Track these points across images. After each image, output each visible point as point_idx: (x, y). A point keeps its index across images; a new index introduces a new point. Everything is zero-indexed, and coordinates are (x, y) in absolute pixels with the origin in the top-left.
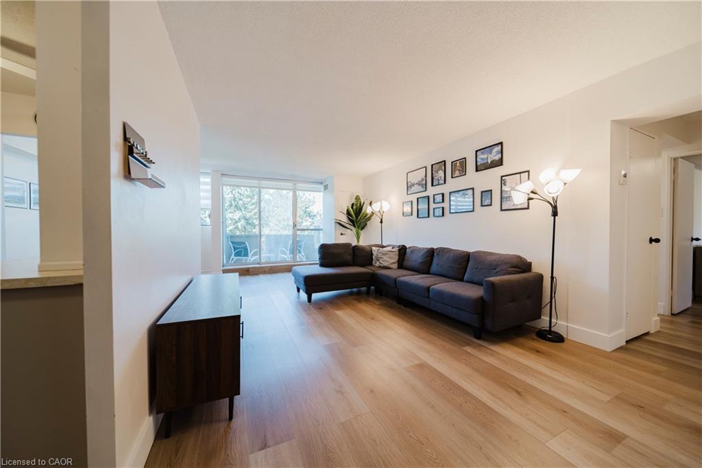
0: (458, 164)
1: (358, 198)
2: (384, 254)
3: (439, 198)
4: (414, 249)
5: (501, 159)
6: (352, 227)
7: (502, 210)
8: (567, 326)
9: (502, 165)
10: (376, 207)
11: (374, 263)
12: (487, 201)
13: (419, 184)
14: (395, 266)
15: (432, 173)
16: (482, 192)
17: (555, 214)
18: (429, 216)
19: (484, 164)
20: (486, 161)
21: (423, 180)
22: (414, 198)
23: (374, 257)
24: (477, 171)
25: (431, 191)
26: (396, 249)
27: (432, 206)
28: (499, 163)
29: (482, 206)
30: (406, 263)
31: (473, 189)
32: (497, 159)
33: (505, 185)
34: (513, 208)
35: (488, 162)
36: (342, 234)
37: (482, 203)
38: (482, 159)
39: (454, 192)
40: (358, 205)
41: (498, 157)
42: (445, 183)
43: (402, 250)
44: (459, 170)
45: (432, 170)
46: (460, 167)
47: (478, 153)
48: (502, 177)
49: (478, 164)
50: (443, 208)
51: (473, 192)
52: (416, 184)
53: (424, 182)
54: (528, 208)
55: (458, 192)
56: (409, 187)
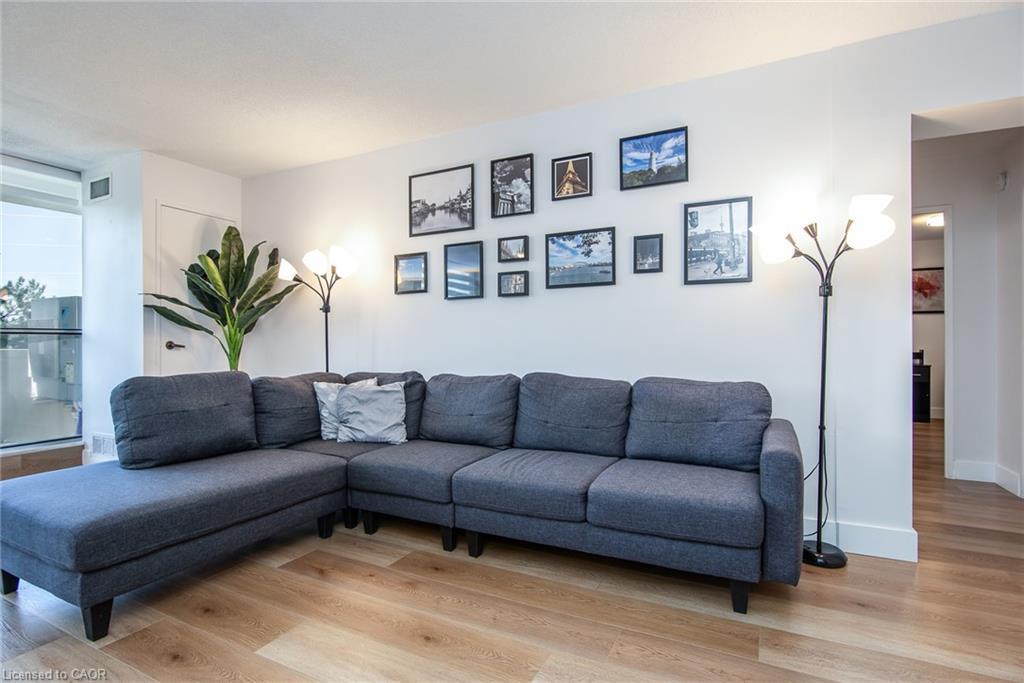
0: (571, 167)
1: (232, 235)
2: (361, 402)
3: (515, 249)
4: (453, 384)
5: (684, 168)
7: (687, 282)
8: (837, 524)
9: (686, 179)
11: (327, 432)
12: (650, 261)
13: (450, 208)
14: (399, 436)
15: (493, 183)
16: (636, 239)
17: (826, 290)
18: (481, 296)
19: (641, 173)
20: (645, 168)
21: (463, 198)
22: (434, 246)
24: (623, 187)
25: (488, 230)
26: (399, 386)
27: (493, 267)
28: (677, 175)
29: (636, 271)
30: (431, 424)
31: (612, 230)
32: (675, 165)
33: (694, 226)
34: (715, 277)
35: (650, 169)
36: (170, 346)
37: (635, 265)
39: (559, 235)
40: (233, 258)
42: (532, 212)
43: (417, 390)
44: (574, 183)
45: (493, 177)
46: (574, 174)
48: (687, 206)
49: (626, 171)
50: (526, 274)
51: (613, 239)
52: (441, 208)
53: (468, 204)
54: (748, 279)
55: (571, 235)
56: (418, 215)
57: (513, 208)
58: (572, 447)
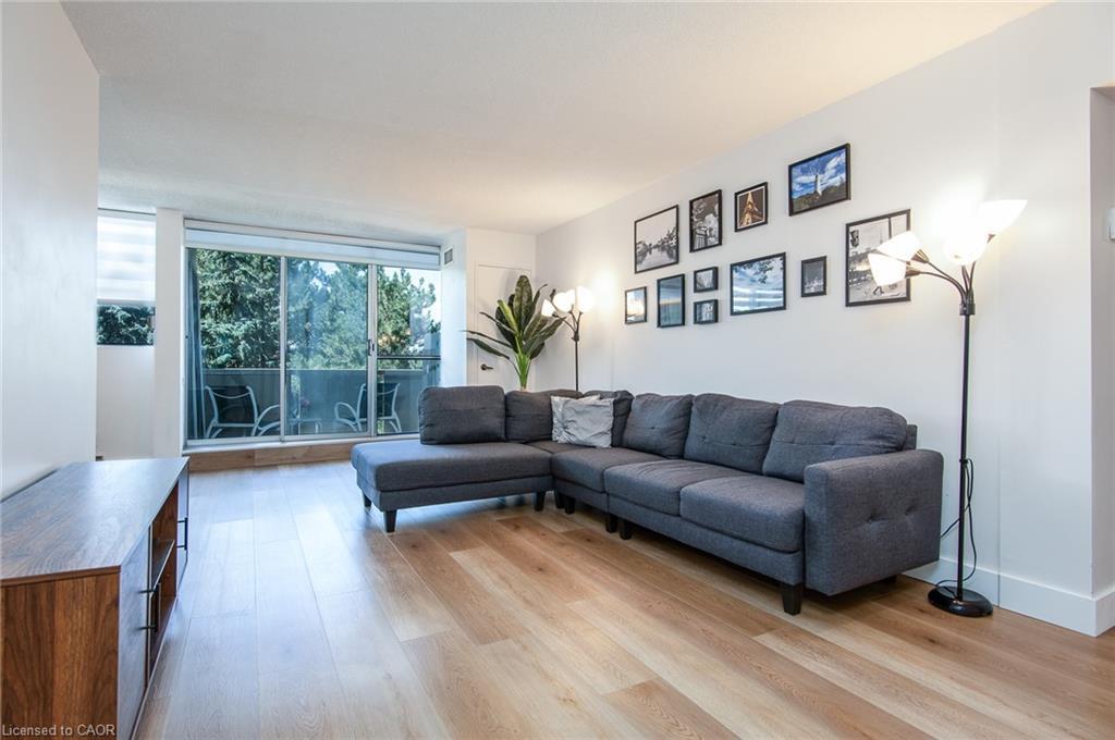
0: (750, 199)
1: (523, 282)
2: (577, 413)
3: (706, 279)
4: (651, 400)
5: (847, 185)
6: (509, 351)
7: (848, 304)
8: (999, 576)
9: (847, 197)
10: (563, 302)
11: (555, 436)
12: (816, 284)
13: (662, 246)
14: (604, 442)
15: (691, 220)
16: (804, 262)
17: (968, 309)
18: (683, 324)
19: (808, 197)
20: (811, 191)
21: (670, 237)
22: (650, 280)
23: (555, 421)
24: (792, 213)
25: (689, 263)
26: (609, 401)
27: (693, 297)
28: (841, 194)
29: (804, 295)
30: (629, 435)
31: (783, 256)
32: (838, 184)
33: (855, 245)
34: (875, 298)
35: (816, 192)
36: (484, 368)
37: (803, 289)
38: (803, 185)
39: (741, 264)
40: (525, 299)
41: (837, 181)
42: (720, 244)
43: (623, 405)
44: (752, 213)
45: (691, 214)
46: (754, 205)
47: (796, 171)
48: (848, 226)
49: (795, 196)
50: (716, 302)
51: (784, 264)
52: (655, 247)
53: (674, 241)
54: (907, 299)
55: (750, 263)
56: (640, 253)
57: (706, 242)
58: (721, 461)
